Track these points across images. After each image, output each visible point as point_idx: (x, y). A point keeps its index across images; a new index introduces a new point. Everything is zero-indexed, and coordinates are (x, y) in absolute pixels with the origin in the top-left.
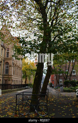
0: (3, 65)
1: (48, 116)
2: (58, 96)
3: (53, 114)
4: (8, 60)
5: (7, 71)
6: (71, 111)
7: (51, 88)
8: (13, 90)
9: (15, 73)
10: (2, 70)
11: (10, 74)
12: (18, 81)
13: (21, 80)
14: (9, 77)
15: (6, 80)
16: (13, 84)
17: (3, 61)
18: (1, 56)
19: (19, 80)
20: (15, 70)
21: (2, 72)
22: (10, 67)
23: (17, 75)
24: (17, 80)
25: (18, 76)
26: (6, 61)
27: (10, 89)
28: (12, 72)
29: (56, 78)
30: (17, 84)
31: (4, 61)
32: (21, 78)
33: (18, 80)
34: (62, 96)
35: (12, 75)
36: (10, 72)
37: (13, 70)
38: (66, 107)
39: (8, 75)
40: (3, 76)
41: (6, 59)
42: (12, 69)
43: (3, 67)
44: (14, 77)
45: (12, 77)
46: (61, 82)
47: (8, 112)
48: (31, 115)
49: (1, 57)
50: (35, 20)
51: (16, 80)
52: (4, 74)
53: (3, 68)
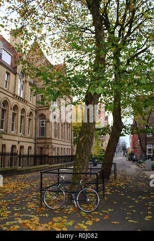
0: (34, 120)
1: (96, 213)
2: (137, 179)
3: (109, 210)
4: (44, 111)
5: (43, 131)
6: (149, 206)
7: (131, 161)
8: (53, 166)
9: (59, 134)
10: (34, 130)
11: (48, 137)
12: (64, 149)
13: (70, 147)
14: (47, 141)
15: (42, 148)
16: (54, 155)
17: (34, 113)
18: (31, 102)
19: (66, 147)
20: (59, 129)
21: (34, 132)
22: (48, 124)
23: (62, 138)
24: (62, 148)
25: (65, 139)
26: (40, 112)
27: (48, 165)
28: (51, 133)
29: (140, 142)
30: (63, 154)
31: (36, 112)
32: (70, 144)
33: (64, 147)
34: (145, 177)
35: (51, 139)
36: (47, 132)
37: (53, 128)
38: (144, 198)
39: (45, 139)
40: (35, 140)
41: (39, 108)
42: (52, 126)
43: (34, 123)
44: (57, 142)
45: (53, 141)
46: (150, 150)
47: (29, 203)
48: (67, 210)
49: (30, 105)
50: (86, 29)
51: (60, 147)
52: (38, 136)
53: (34, 126)
